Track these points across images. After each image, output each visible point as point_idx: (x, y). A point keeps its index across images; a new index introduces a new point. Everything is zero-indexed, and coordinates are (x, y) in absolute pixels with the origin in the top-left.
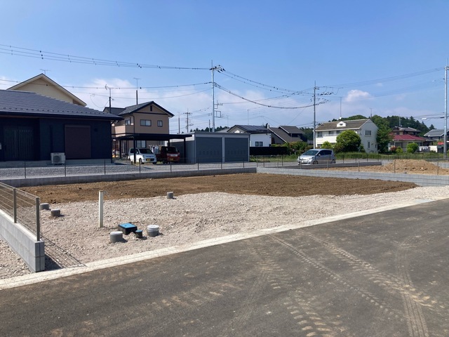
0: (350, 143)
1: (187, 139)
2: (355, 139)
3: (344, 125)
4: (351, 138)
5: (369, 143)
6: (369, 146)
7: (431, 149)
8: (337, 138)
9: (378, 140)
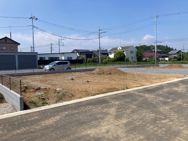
0: (120, 57)
4: (120, 55)
5: (132, 57)
6: (132, 59)
7: (166, 60)
8: (114, 55)
9: (137, 55)
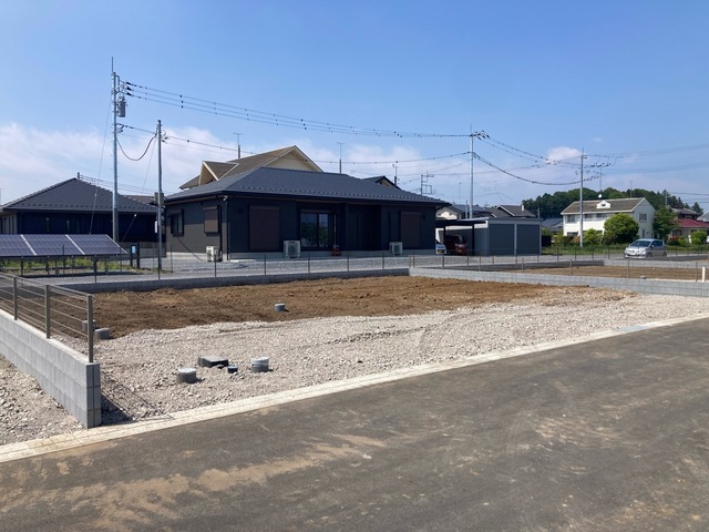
1: (477, 226)
2: (632, 226)
3: (608, 206)
4: (626, 225)
5: (644, 231)
6: (644, 235)
8: (606, 224)
